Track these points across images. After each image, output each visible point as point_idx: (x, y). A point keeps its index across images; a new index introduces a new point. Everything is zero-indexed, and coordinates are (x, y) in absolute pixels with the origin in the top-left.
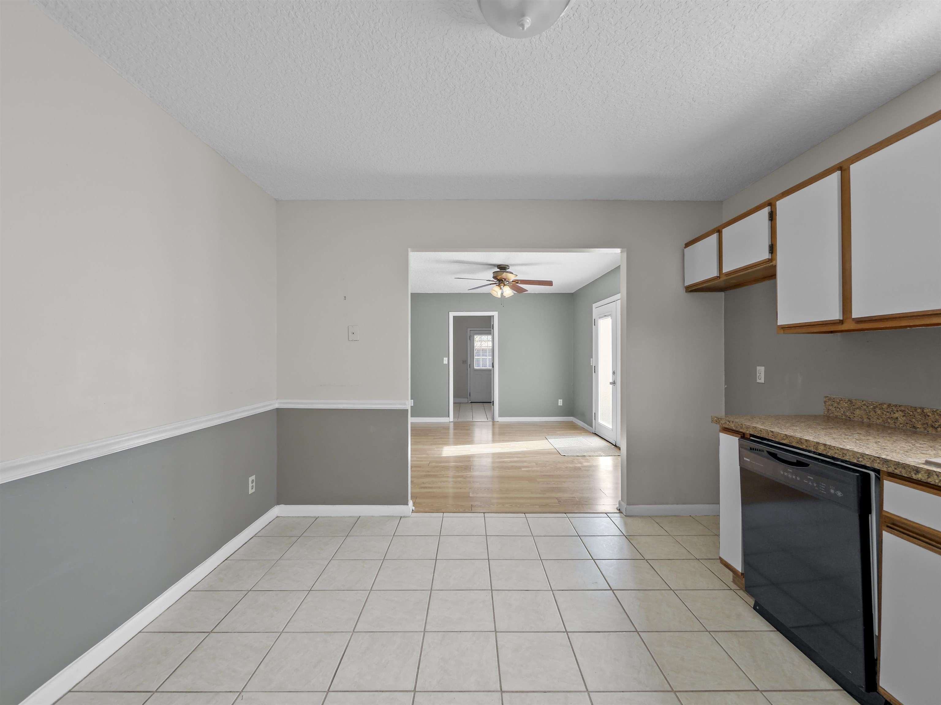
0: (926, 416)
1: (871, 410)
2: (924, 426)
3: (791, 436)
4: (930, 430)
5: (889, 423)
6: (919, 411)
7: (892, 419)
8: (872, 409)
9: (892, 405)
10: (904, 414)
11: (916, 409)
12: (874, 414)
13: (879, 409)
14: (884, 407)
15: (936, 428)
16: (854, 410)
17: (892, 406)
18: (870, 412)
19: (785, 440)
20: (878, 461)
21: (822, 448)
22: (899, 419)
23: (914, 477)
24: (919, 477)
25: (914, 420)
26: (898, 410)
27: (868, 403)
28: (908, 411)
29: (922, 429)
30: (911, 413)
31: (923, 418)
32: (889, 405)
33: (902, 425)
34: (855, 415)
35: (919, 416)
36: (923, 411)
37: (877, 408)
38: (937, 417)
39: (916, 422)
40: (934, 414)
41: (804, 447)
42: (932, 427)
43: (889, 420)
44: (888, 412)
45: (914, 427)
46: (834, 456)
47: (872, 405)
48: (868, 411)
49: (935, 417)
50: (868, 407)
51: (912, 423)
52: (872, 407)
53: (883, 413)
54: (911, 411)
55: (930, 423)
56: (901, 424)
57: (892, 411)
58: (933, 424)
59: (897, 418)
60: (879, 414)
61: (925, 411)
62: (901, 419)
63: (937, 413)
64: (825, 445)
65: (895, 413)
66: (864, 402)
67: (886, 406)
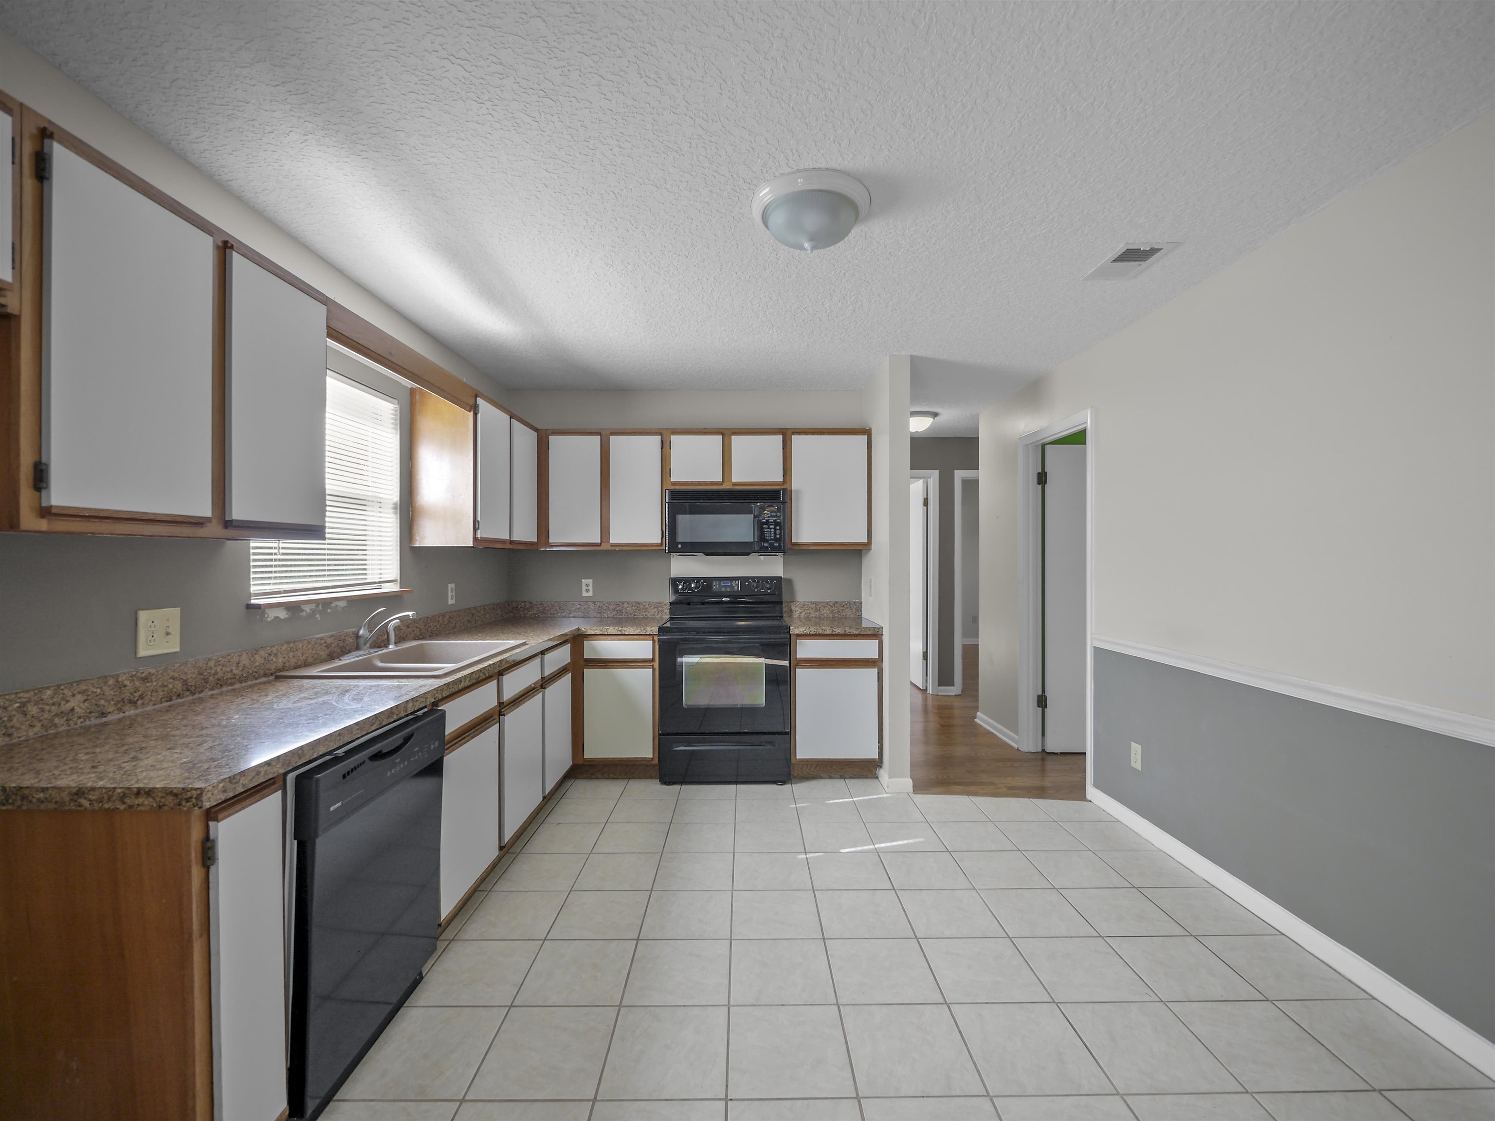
0: (121, 686)
1: (14, 713)
2: (119, 706)
5: (56, 726)
6: (111, 682)
7: (62, 715)
8: (17, 711)
9: (62, 687)
10: (85, 697)
12: (22, 719)
13: (35, 705)
14: (44, 697)
15: (135, 703)
17: (62, 690)
18: (10, 719)
22: (77, 709)
25: (102, 702)
26: (75, 692)
27: (7, 700)
28: (92, 689)
30: (99, 690)
31: (117, 693)
33: (82, 720)
35: (112, 692)
36: (117, 681)
37: (29, 705)
38: (137, 683)
39: (106, 704)
40: (133, 680)
42: (130, 703)
43: (57, 720)
44: (53, 704)
45: (103, 713)
47: (19, 701)
48: (5, 719)
49: (134, 684)
50: (5, 708)
51: (99, 709)
52: (18, 705)
53: (43, 710)
54: (98, 688)
55: (127, 698)
56: (80, 718)
57: (62, 698)
58: (132, 697)
59: (72, 710)
60: (36, 715)
61: (120, 679)
62: (80, 708)
63: (138, 677)
65: (68, 701)
67: (49, 692)
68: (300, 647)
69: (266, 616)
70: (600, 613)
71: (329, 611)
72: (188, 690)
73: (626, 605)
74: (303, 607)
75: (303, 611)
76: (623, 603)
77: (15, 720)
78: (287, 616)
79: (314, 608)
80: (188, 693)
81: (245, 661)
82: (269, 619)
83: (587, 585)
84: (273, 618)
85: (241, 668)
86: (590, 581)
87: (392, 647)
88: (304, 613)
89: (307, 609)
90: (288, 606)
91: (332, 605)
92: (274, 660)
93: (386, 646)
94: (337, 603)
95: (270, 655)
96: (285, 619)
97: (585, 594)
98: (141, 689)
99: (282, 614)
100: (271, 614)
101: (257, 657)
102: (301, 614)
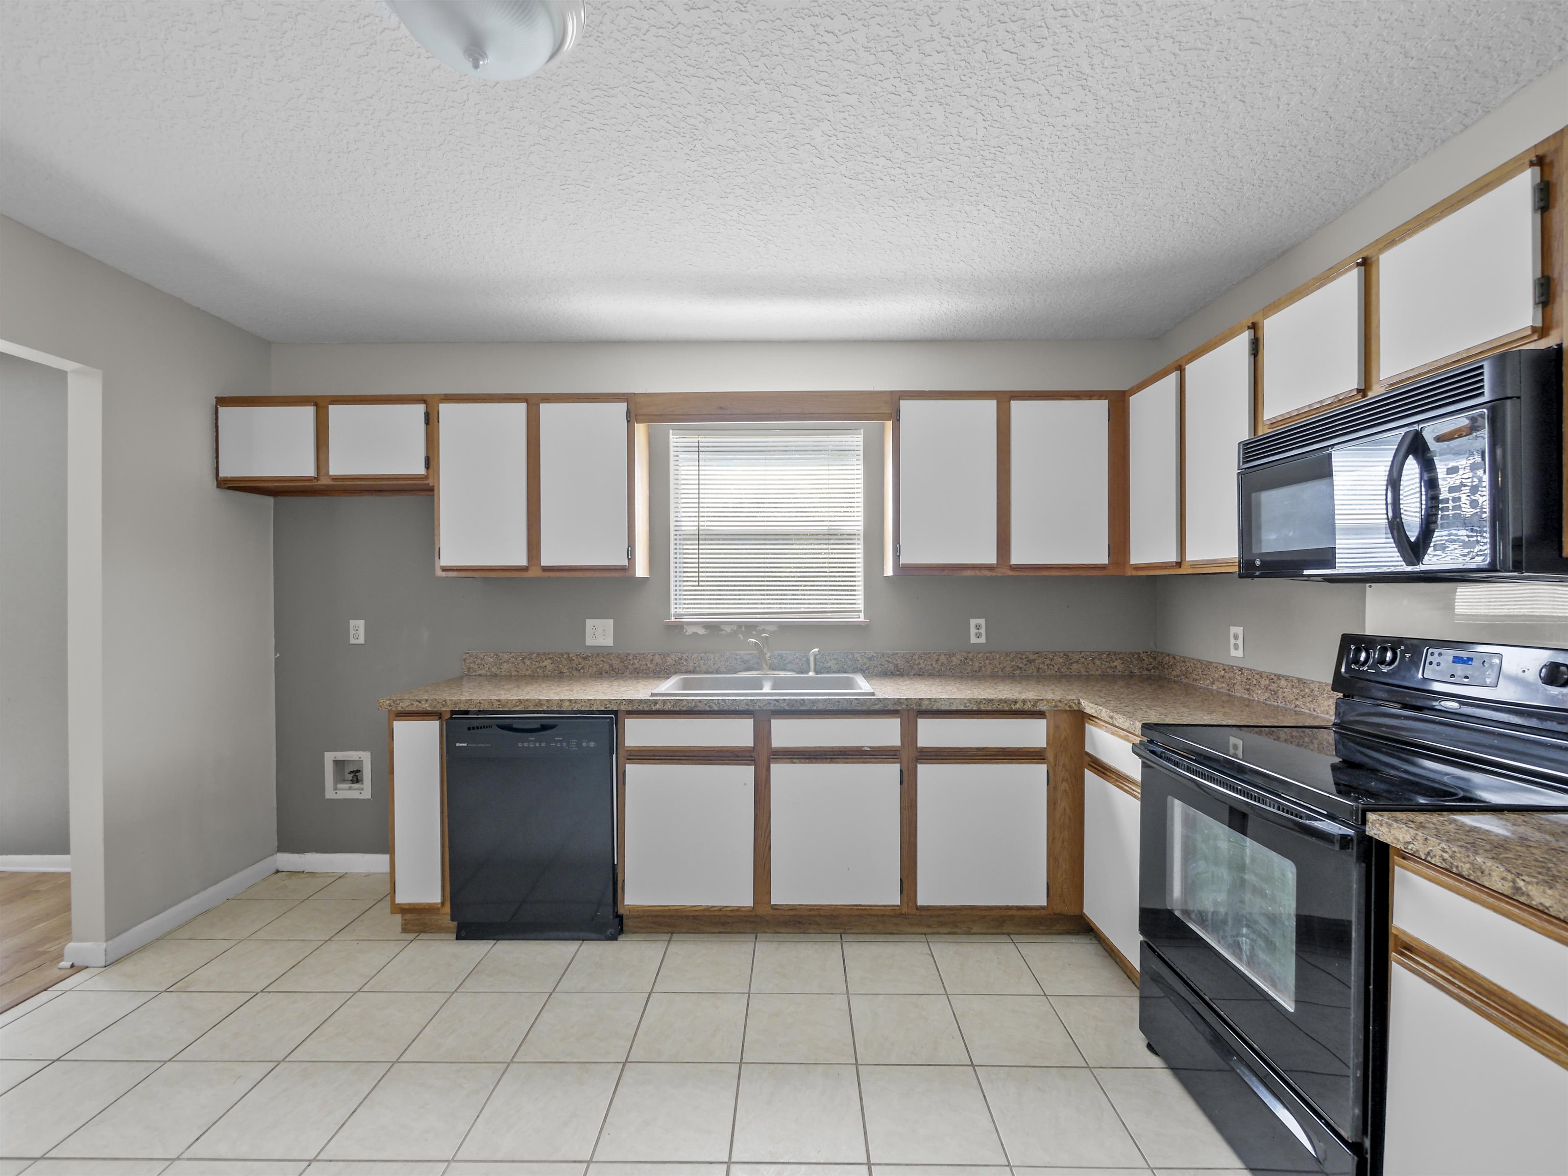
1: (519, 661)
2: (570, 670)
3: (527, 700)
4: (575, 672)
5: (538, 672)
6: (565, 656)
7: (541, 668)
8: (521, 661)
10: (551, 662)
11: (562, 655)
12: (523, 665)
13: (528, 660)
14: (533, 657)
15: (579, 671)
16: (501, 664)
17: (541, 655)
18: (518, 664)
19: (518, 706)
20: (624, 703)
21: (567, 704)
23: (654, 708)
24: (658, 707)
25: (561, 666)
26: (547, 658)
27: (517, 655)
28: (554, 658)
29: (568, 674)
31: (569, 663)
32: (538, 654)
33: (551, 673)
34: (502, 670)
35: (566, 662)
36: (569, 656)
37: (525, 659)
38: (580, 660)
39: (563, 668)
40: (578, 658)
41: (545, 708)
42: (576, 670)
43: (538, 670)
44: (537, 661)
45: (561, 672)
46: (580, 709)
47: (521, 656)
50: (516, 659)
52: (521, 658)
53: (532, 664)
54: (557, 658)
57: (541, 659)
64: (570, 700)
65: (543, 662)
66: (512, 654)
67: (534, 655)
68: (712, 658)
69: (685, 631)
70: (1248, 690)
71: (754, 633)
72: (613, 671)
73: (1283, 683)
74: (722, 627)
75: (722, 630)
76: (1279, 677)
77: (520, 665)
78: (706, 633)
79: (735, 629)
80: (613, 672)
81: (657, 659)
82: (687, 634)
83: (1236, 637)
84: (691, 633)
85: (654, 664)
86: (1239, 630)
87: (811, 674)
88: (724, 632)
89: (728, 629)
90: (707, 626)
91: (758, 628)
92: (685, 663)
93: (807, 672)
94: (763, 627)
95: (681, 659)
96: (704, 635)
97: (1234, 653)
98: (583, 664)
99: (701, 631)
100: (690, 630)
101: (669, 659)
102: (721, 632)
